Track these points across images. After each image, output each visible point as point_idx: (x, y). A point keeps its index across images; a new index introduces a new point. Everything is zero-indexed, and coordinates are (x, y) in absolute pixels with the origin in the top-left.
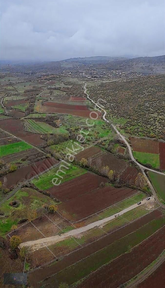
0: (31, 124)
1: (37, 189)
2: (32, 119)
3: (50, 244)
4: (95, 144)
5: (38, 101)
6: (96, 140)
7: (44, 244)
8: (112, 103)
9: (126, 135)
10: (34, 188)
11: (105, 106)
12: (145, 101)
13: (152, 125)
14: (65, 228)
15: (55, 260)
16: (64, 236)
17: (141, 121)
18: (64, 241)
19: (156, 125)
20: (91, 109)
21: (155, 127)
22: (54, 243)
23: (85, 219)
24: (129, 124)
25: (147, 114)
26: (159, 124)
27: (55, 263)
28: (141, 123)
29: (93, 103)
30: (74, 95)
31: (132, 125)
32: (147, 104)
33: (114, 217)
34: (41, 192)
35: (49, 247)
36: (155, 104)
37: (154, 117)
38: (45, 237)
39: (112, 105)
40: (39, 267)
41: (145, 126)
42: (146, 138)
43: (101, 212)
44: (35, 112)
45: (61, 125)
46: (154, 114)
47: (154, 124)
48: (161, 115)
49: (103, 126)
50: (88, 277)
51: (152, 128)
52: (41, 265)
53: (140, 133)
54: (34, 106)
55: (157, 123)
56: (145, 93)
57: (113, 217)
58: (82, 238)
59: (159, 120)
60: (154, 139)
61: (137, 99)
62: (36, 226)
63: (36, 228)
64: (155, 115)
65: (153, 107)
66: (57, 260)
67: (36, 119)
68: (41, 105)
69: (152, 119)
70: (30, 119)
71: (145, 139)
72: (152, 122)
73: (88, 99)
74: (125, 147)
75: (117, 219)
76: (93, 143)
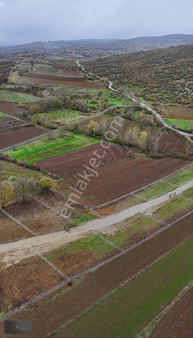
0: (4, 94)
1: (14, 162)
2: (6, 89)
3: (46, 250)
4: (104, 112)
5: (14, 71)
6: (105, 108)
7: (32, 250)
8: (117, 73)
9: (147, 102)
10: (9, 161)
11: (109, 77)
12: (164, 69)
13: (181, 91)
14: (78, 217)
15: (64, 283)
16: (78, 233)
17: (164, 88)
18: (78, 241)
19: (186, 91)
20: (90, 81)
21: (185, 93)
22: (56, 246)
23: (115, 203)
24: (147, 91)
25: (170, 81)
26: (190, 90)
27: (64, 291)
28: (165, 90)
29: (91, 75)
30: (65, 69)
31: (152, 92)
32: (167, 71)
33: (168, 198)
34: (22, 165)
35: (44, 255)
36: (178, 70)
37: (180, 82)
38: (34, 236)
39: (119, 76)
40: (23, 307)
41: (170, 93)
42: (177, 104)
43: (140, 191)
44: (10, 83)
45: (49, 95)
46: (179, 80)
47: (183, 90)
48: (189, 81)
49: (112, 95)
50: (157, 321)
51: (181, 94)
52: (26, 301)
53: (167, 100)
54: (8, 76)
55: (186, 89)
56: (161, 62)
57: (164, 198)
58: (118, 234)
59: (189, 86)
60: (189, 105)
61: (151, 68)
62: (14, 216)
63: (13, 219)
64: (182, 81)
65: (176, 73)
66: (70, 284)
67: (11, 89)
68: (18, 76)
69: (178, 85)
70: (3, 89)
71: (175, 106)
72: (180, 88)
73: (83, 72)
74: (150, 114)
75: (174, 200)
76: (101, 111)
